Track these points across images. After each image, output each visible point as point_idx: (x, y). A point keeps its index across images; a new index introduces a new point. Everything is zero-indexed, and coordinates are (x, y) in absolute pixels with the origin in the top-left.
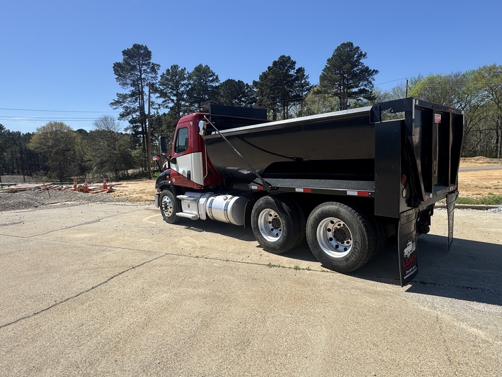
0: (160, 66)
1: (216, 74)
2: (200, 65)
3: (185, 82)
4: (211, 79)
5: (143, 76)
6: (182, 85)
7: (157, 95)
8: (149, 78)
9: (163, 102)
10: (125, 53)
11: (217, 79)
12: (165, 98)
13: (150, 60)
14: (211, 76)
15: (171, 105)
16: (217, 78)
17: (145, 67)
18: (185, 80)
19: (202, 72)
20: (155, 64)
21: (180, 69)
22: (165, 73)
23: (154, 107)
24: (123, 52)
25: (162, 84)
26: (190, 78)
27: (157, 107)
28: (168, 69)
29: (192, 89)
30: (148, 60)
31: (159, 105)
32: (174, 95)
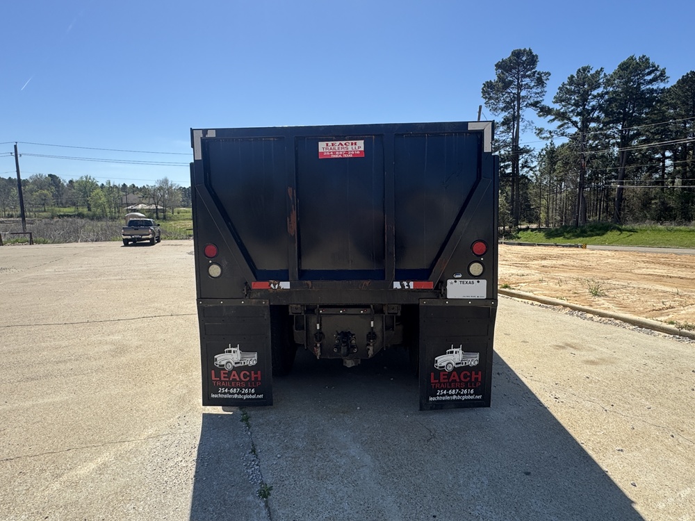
0: (550, 74)
1: (661, 68)
2: (632, 58)
3: (600, 90)
4: (648, 78)
5: (523, 93)
6: (595, 97)
7: (550, 117)
8: (533, 95)
9: (560, 127)
10: (498, 66)
11: (662, 76)
12: (563, 120)
13: (534, 68)
14: (649, 73)
15: (573, 130)
16: (663, 74)
17: (527, 80)
18: (599, 87)
19: (633, 69)
20: (543, 73)
21: (592, 72)
22: (566, 82)
23: (543, 136)
24: (496, 66)
25: (558, 100)
26: (608, 82)
27: (549, 136)
28: (572, 77)
29: (610, 101)
30: (532, 69)
31: (550, 132)
32: (578, 114)
